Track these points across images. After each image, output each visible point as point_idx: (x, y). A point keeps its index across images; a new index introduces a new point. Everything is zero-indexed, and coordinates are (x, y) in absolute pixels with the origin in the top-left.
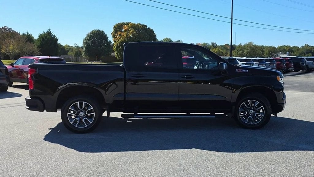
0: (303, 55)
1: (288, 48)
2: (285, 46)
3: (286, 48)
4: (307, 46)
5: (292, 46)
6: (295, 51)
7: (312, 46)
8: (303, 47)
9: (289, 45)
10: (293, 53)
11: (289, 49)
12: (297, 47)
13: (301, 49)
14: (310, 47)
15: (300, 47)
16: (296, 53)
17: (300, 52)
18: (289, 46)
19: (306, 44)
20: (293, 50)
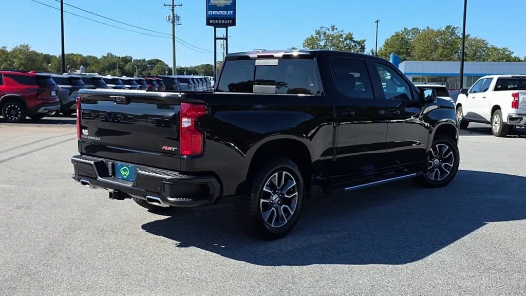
0: (107, 71)
1: (79, 59)
2: (73, 54)
3: (75, 59)
4: (110, 56)
5: (85, 55)
6: (93, 65)
7: (119, 57)
8: (105, 57)
9: (79, 53)
10: (88, 68)
11: (81, 61)
12: (94, 57)
13: (102, 61)
14: (116, 59)
15: (99, 58)
16: (94, 68)
17: (101, 66)
18: (80, 55)
19: (108, 54)
20: (89, 61)
